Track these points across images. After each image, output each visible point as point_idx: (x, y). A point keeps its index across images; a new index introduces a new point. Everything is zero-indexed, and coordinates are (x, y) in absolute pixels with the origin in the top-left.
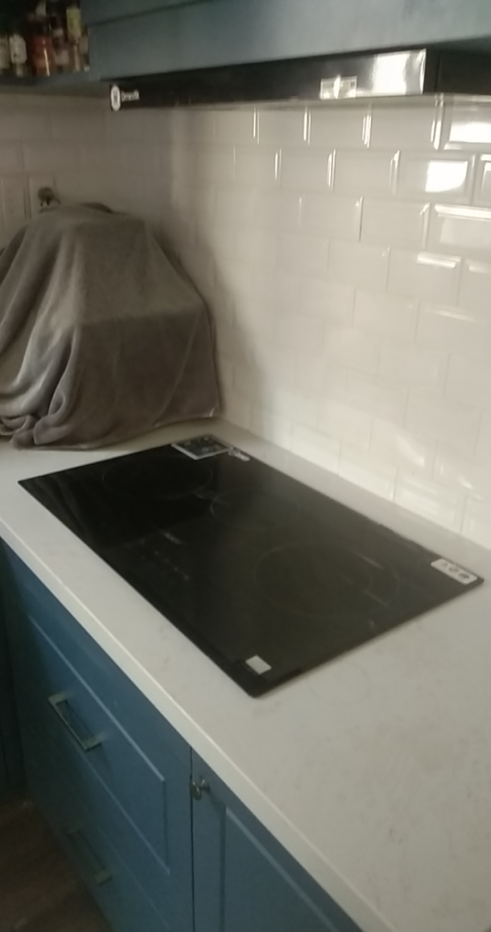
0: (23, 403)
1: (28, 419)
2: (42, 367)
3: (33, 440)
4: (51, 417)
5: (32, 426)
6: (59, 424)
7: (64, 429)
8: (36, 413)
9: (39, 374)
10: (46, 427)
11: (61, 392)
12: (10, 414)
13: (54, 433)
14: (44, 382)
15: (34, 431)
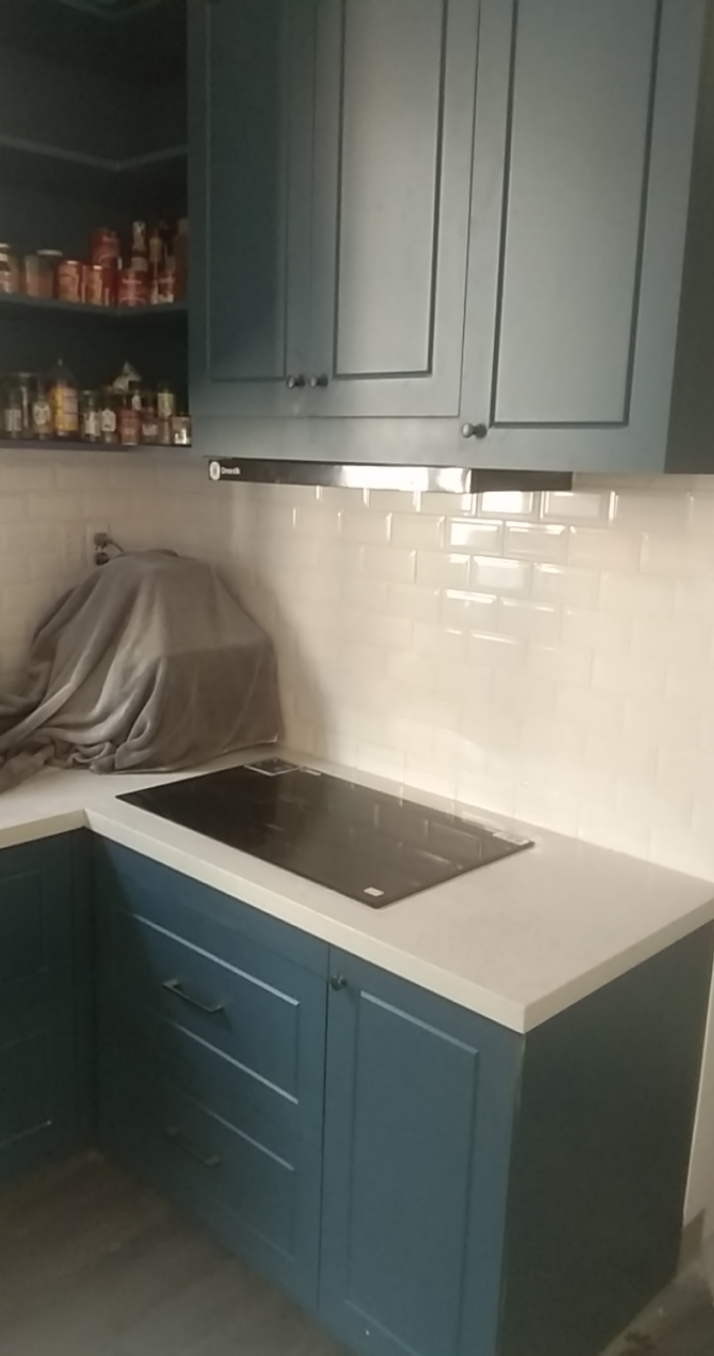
0: (102, 731)
1: (107, 745)
2: (125, 696)
3: (113, 765)
4: (132, 741)
5: (112, 752)
6: (140, 748)
7: (146, 752)
8: (115, 740)
9: (120, 703)
10: (128, 751)
11: (146, 717)
12: (89, 742)
13: (135, 757)
14: (127, 710)
15: (116, 755)
